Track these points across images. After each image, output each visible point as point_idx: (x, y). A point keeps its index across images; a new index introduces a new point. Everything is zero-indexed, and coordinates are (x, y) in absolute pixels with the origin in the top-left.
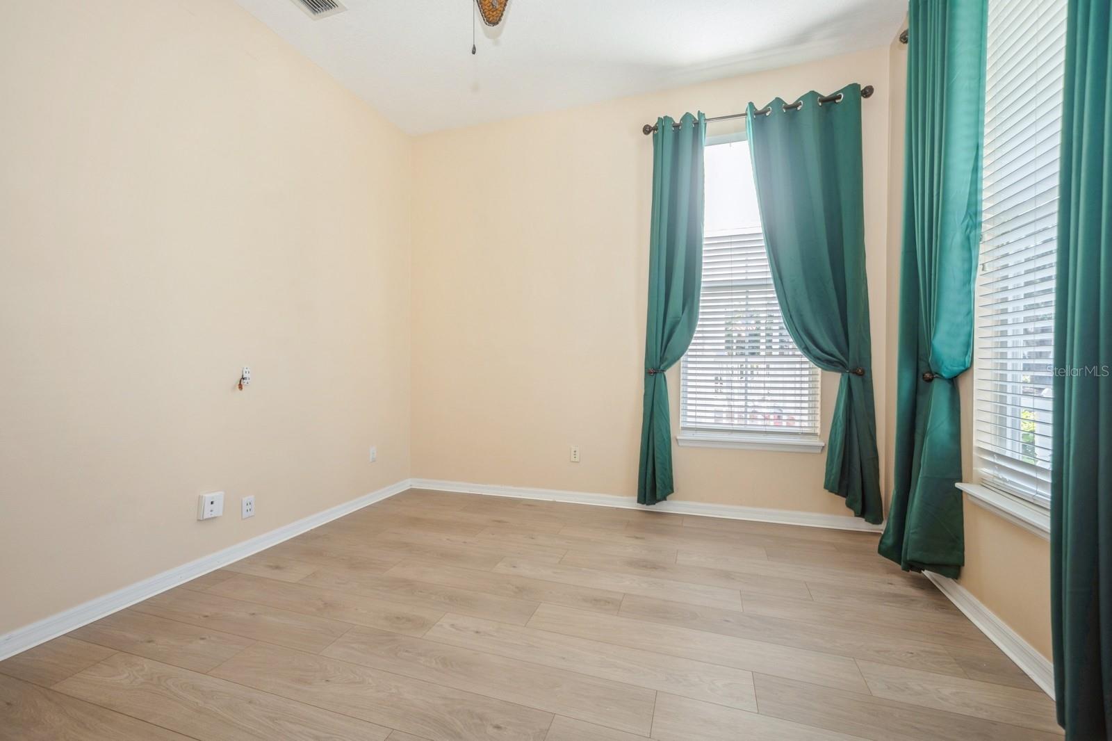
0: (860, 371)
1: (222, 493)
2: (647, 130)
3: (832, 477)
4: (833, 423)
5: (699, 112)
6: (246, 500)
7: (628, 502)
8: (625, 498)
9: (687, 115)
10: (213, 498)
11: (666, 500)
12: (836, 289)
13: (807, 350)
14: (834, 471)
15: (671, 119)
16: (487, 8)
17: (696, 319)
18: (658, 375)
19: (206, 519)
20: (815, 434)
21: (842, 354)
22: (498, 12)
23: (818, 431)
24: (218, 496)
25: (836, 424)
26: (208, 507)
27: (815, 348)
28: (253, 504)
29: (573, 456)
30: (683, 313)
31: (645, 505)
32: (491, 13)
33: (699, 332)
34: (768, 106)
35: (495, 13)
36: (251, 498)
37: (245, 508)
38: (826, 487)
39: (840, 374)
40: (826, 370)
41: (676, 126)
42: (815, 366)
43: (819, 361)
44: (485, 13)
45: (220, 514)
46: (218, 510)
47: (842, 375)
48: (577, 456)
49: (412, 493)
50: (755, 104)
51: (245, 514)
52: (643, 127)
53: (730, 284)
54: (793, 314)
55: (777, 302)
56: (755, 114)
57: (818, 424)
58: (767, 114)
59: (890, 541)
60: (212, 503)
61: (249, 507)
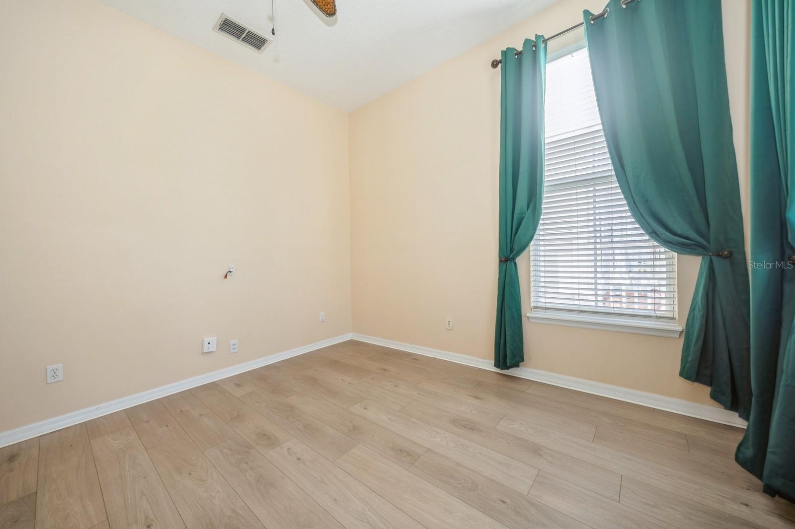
0: (726, 253)
1: (216, 338)
2: (495, 64)
3: (688, 365)
4: (691, 309)
5: (536, 35)
6: (232, 342)
7: (487, 364)
8: (486, 361)
9: (527, 41)
10: (209, 340)
11: (519, 367)
12: (692, 170)
13: (654, 234)
14: (690, 359)
15: (514, 49)
16: (321, 4)
17: (540, 214)
18: (509, 263)
19: (205, 353)
20: (673, 318)
21: (702, 236)
22: (331, 4)
23: (676, 316)
24: (213, 340)
25: (694, 309)
26: (206, 345)
27: (664, 231)
28: (237, 344)
29: (448, 325)
30: (528, 209)
31: (499, 369)
32: (326, 7)
33: (543, 224)
34: (606, 8)
35: (329, 6)
36: (236, 341)
37: (232, 347)
38: (681, 375)
39: (700, 258)
40: (681, 254)
41: (520, 54)
42: (668, 250)
43: (670, 245)
44: (322, 8)
45: (214, 350)
46: (213, 348)
47: (703, 258)
48: (451, 325)
49: (352, 343)
50: (590, 11)
51: (232, 351)
52: (491, 63)
53: (574, 180)
54: (637, 199)
55: (620, 191)
56: (593, 20)
57: (676, 309)
58: (605, 16)
59: (749, 452)
60: (209, 343)
61: (234, 347)
